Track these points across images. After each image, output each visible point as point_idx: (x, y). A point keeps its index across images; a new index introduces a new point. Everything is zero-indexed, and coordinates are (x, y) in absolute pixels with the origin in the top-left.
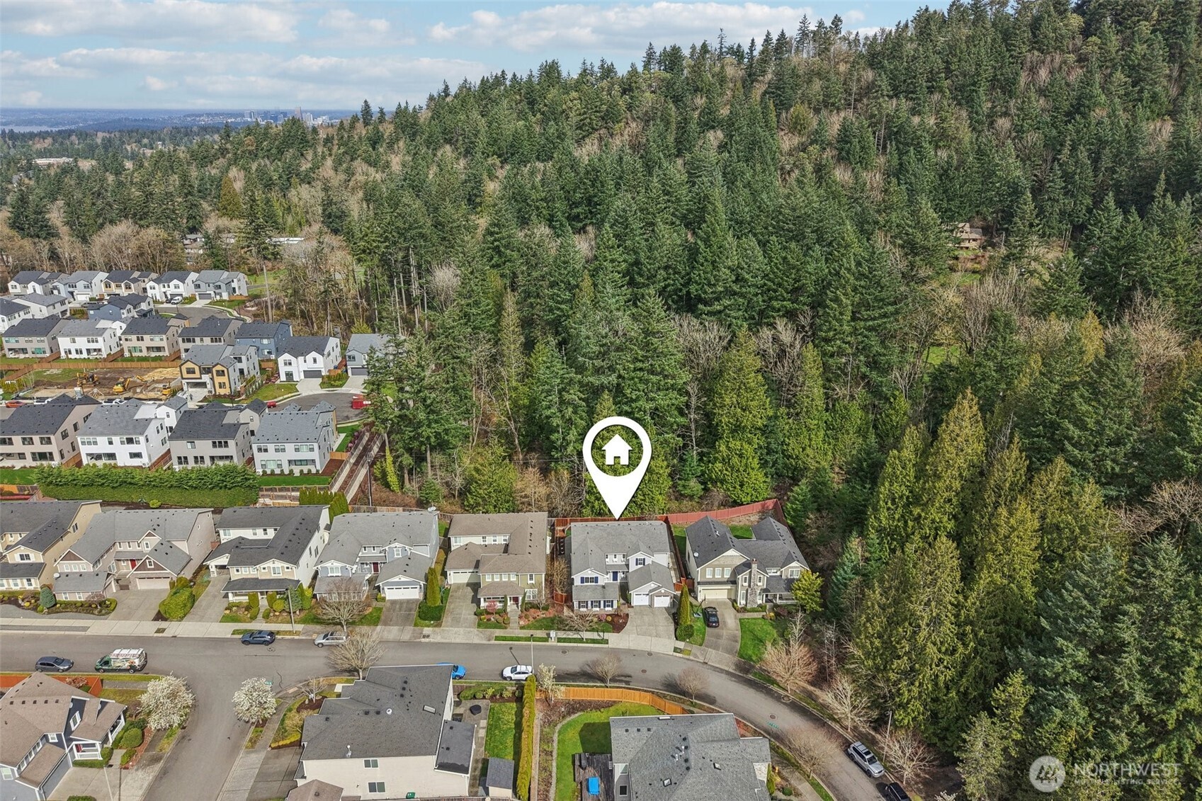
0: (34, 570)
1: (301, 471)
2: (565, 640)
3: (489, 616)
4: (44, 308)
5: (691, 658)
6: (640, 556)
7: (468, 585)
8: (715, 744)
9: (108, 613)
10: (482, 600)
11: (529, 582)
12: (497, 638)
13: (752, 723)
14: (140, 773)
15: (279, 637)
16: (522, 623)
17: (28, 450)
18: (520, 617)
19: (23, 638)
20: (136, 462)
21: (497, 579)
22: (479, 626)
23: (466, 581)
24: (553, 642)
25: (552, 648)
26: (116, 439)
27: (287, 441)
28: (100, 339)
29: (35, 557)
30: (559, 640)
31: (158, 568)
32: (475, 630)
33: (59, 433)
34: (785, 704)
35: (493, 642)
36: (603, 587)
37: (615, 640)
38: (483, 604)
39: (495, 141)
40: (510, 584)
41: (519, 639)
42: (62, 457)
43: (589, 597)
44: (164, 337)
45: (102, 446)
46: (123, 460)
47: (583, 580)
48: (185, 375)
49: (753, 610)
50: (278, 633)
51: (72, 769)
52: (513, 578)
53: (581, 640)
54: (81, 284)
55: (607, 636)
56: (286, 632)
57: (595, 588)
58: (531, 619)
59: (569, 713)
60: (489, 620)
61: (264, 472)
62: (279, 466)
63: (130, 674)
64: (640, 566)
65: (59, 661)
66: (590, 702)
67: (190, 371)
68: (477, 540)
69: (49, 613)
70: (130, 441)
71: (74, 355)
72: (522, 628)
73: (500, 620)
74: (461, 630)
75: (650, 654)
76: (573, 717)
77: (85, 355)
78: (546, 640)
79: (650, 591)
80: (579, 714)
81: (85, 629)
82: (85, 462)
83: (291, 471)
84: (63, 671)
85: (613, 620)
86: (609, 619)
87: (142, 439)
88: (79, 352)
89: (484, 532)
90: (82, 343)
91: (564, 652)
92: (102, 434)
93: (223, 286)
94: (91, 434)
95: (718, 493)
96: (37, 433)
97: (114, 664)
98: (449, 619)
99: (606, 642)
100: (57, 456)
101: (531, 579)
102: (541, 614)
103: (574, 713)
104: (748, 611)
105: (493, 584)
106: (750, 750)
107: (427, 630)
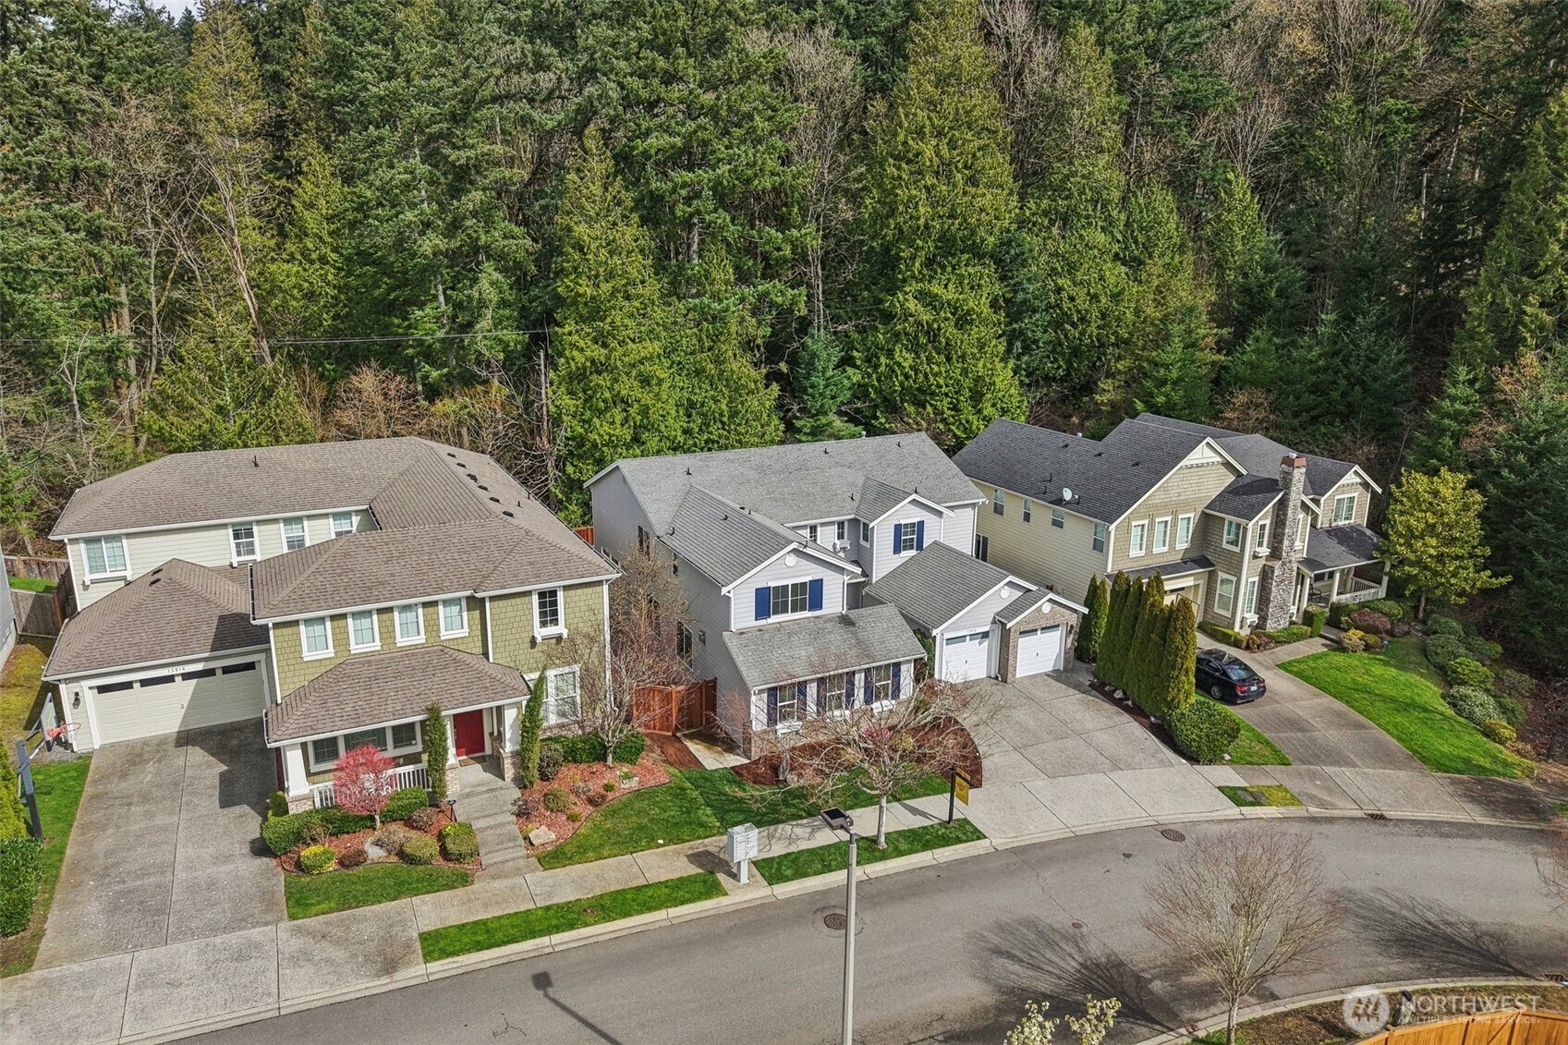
2: (797, 865)
3: (347, 843)
5: (1315, 812)
6: (905, 513)
7: (186, 739)
10: (294, 762)
11: (540, 633)
12: (437, 944)
16: (542, 835)
18: (523, 813)
21: (364, 639)
22: (299, 902)
23: (170, 724)
24: (746, 891)
25: (757, 921)
30: (772, 870)
32: (282, 934)
35: (417, 971)
36: (846, 621)
38: (301, 787)
40: (438, 656)
41: (566, 916)
43: (810, 661)
47: (767, 602)
52: (455, 626)
53: (871, 851)
57: (816, 631)
58: (583, 809)
60: (351, 860)
64: (907, 554)
68: (209, 550)
72: (553, 858)
73: (424, 844)
74: (185, 955)
78: (704, 887)
79: (1000, 619)
98: (92, 909)
99: (969, 829)
101: (549, 615)
102: (624, 780)
105: (343, 672)
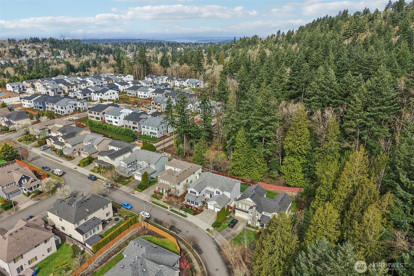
0: (62, 144)
1: (153, 136)
2: (173, 211)
3: (158, 194)
4: (145, 84)
5: (210, 235)
6: (217, 190)
8: (150, 262)
9: (70, 160)
10: (157, 188)
12: (153, 202)
13: (206, 268)
14: (33, 201)
15: (98, 179)
16: (165, 200)
17: (95, 116)
18: (166, 198)
19: (49, 161)
20: (116, 125)
21: (163, 182)
22: (152, 196)
25: (167, 212)
26: (112, 117)
27: (150, 126)
28: (147, 93)
29: (63, 141)
31: (85, 151)
32: (149, 197)
33: (102, 113)
34: (228, 267)
35: (151, 203)
36: (197, 197)
37: (190, 217)
39: (311, 41)
40: (167, 185)
41: (160, 205)
42: (102, 119)
43: (191, 199)
44: (162, 95)
45: (109, 119)
46: (114, 124)
48: (152, 105)
49: (253, 227)
50: (99, 178)
51: (22, 194)
52: (168, 183)
53: (178, 213)
54: (160, 79)
55: (188, 214)
56: (101, 179)
57: (194, 196)
58: (169, 200)
59: (147, 234)
60: (156, 195)
61: (144, 134)
62: (148, 133)
63: (57, 176)
64: (218, 194)
65: (47, 168)
66: (157, 233)
67: (153, 103)
68: (173, 168)
69: (60, 156)
70: (115, 118)
71: (141, 97)
72: (164, 202)
73: (159, 197)
74: (145, 195)
75: (197, 227)
76: (148, 236)
77: (143, 97)
79: (214, 205)
80: (150, 236)
81: (62, 162)
82: (106, 122)
83: (150, 136)
84: (46, 171)
85: (195, 210)
86: (195, 209)
87: (118, 118)
88: (142, 96)
89: (175, 166)
90: (143, 94)
91: (168, 214)
92: (110, 115)
93: (194, 84)
94: (108, 114)
95: (282, 179)
96: (97, 112)
97: (55, 173)
98: (146, 191)
99: (186, 216)
100: (100, 119)
101: (173, 185)
102: (173, 200)
103: (149, 235)
104: (250, 227)
106: (166, 272)
107: (136, 192)
